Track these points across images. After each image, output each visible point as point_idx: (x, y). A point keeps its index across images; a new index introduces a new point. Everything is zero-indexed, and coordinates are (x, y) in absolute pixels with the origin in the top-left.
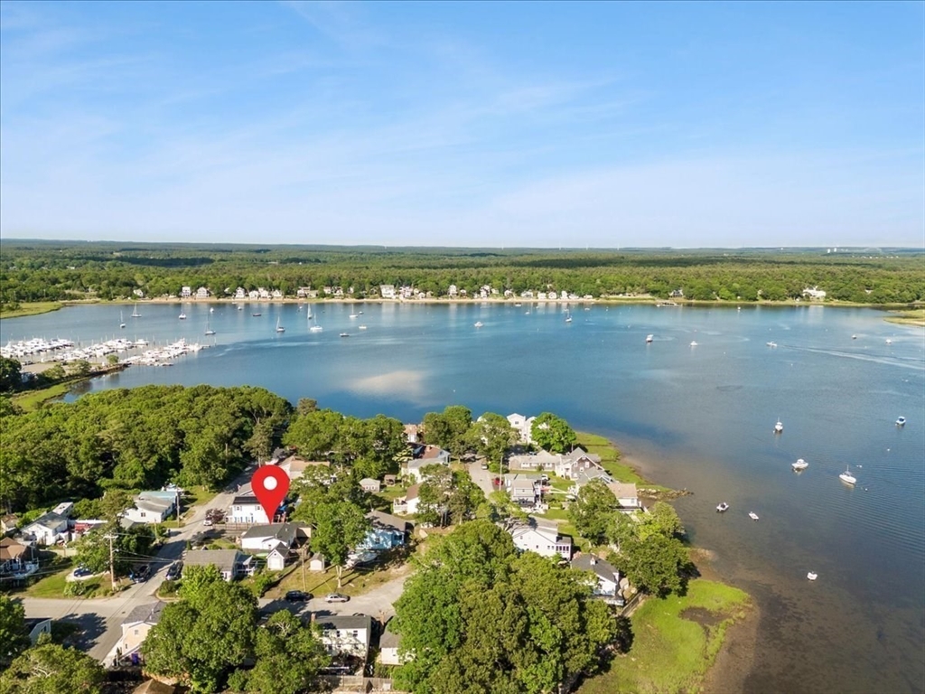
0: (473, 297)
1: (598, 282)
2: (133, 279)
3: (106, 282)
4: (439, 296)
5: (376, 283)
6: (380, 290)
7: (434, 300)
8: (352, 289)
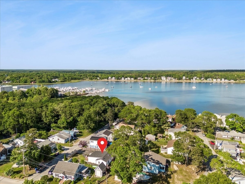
0: (190, 80)
1: (236, 76)
2: (98, 75)
3: (92, 76)
4: (179, 80)
5: (160, 77)
6: (161, 78)
7: (178, 81)
8: (153, 78)
